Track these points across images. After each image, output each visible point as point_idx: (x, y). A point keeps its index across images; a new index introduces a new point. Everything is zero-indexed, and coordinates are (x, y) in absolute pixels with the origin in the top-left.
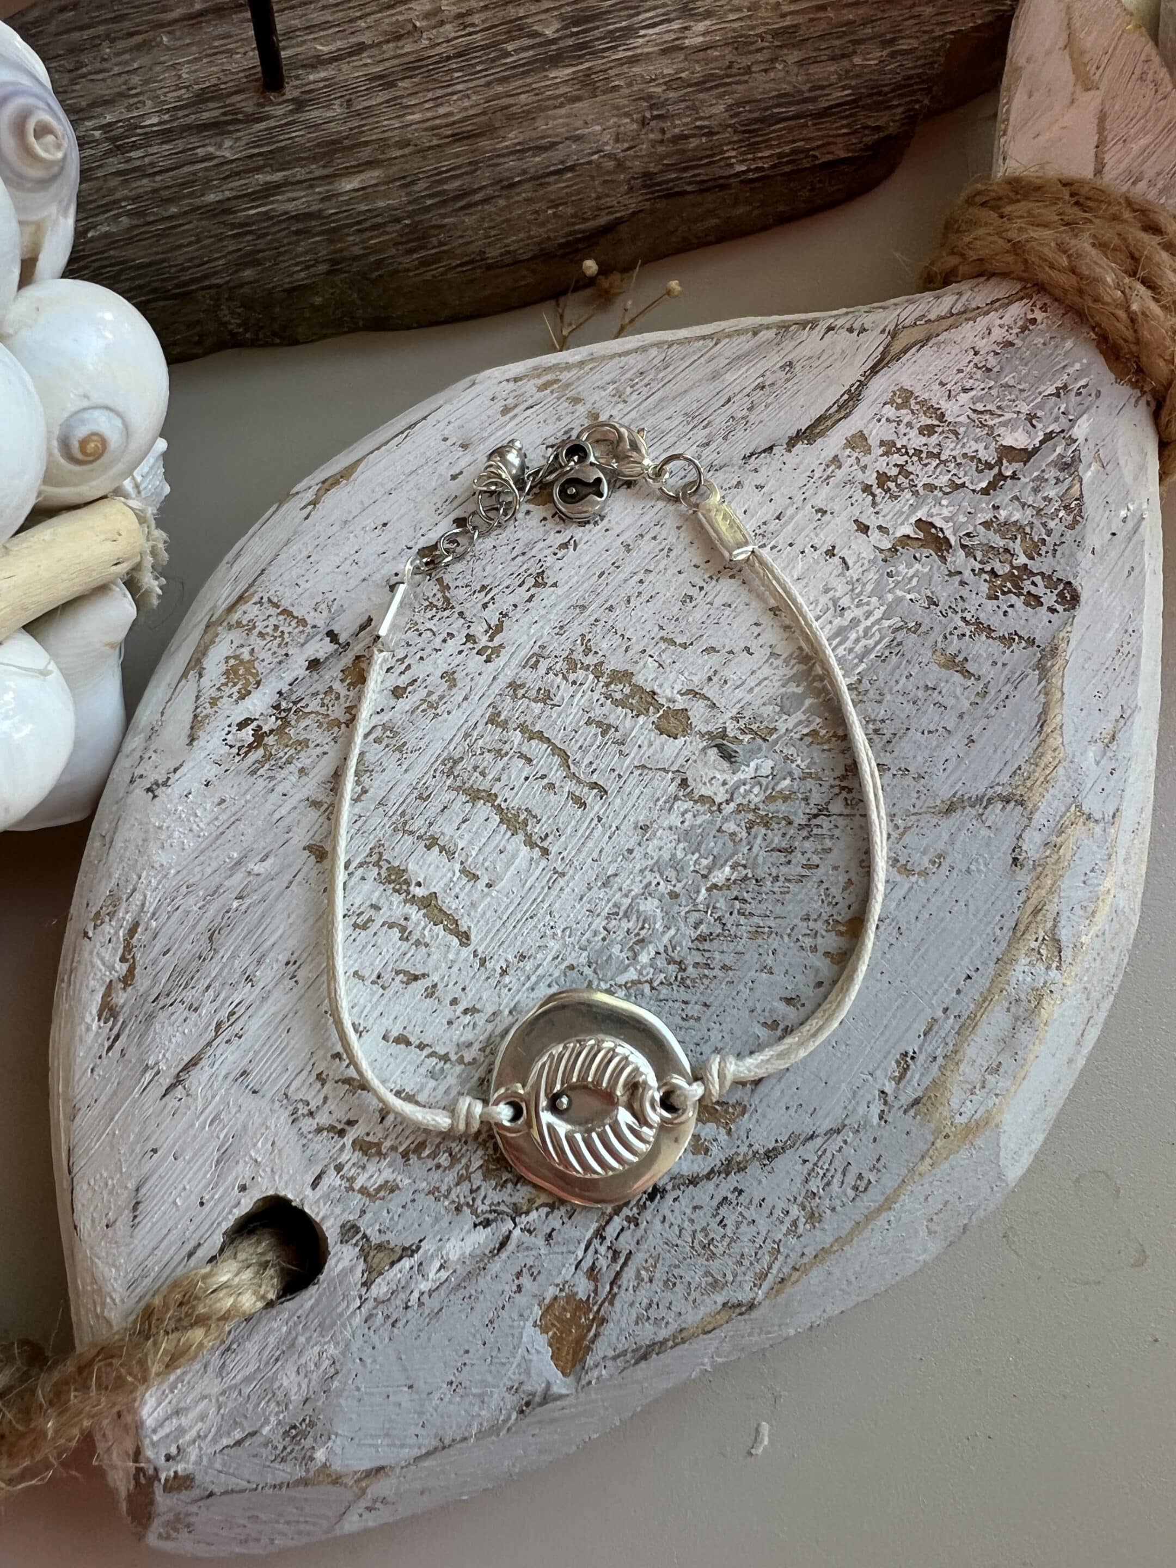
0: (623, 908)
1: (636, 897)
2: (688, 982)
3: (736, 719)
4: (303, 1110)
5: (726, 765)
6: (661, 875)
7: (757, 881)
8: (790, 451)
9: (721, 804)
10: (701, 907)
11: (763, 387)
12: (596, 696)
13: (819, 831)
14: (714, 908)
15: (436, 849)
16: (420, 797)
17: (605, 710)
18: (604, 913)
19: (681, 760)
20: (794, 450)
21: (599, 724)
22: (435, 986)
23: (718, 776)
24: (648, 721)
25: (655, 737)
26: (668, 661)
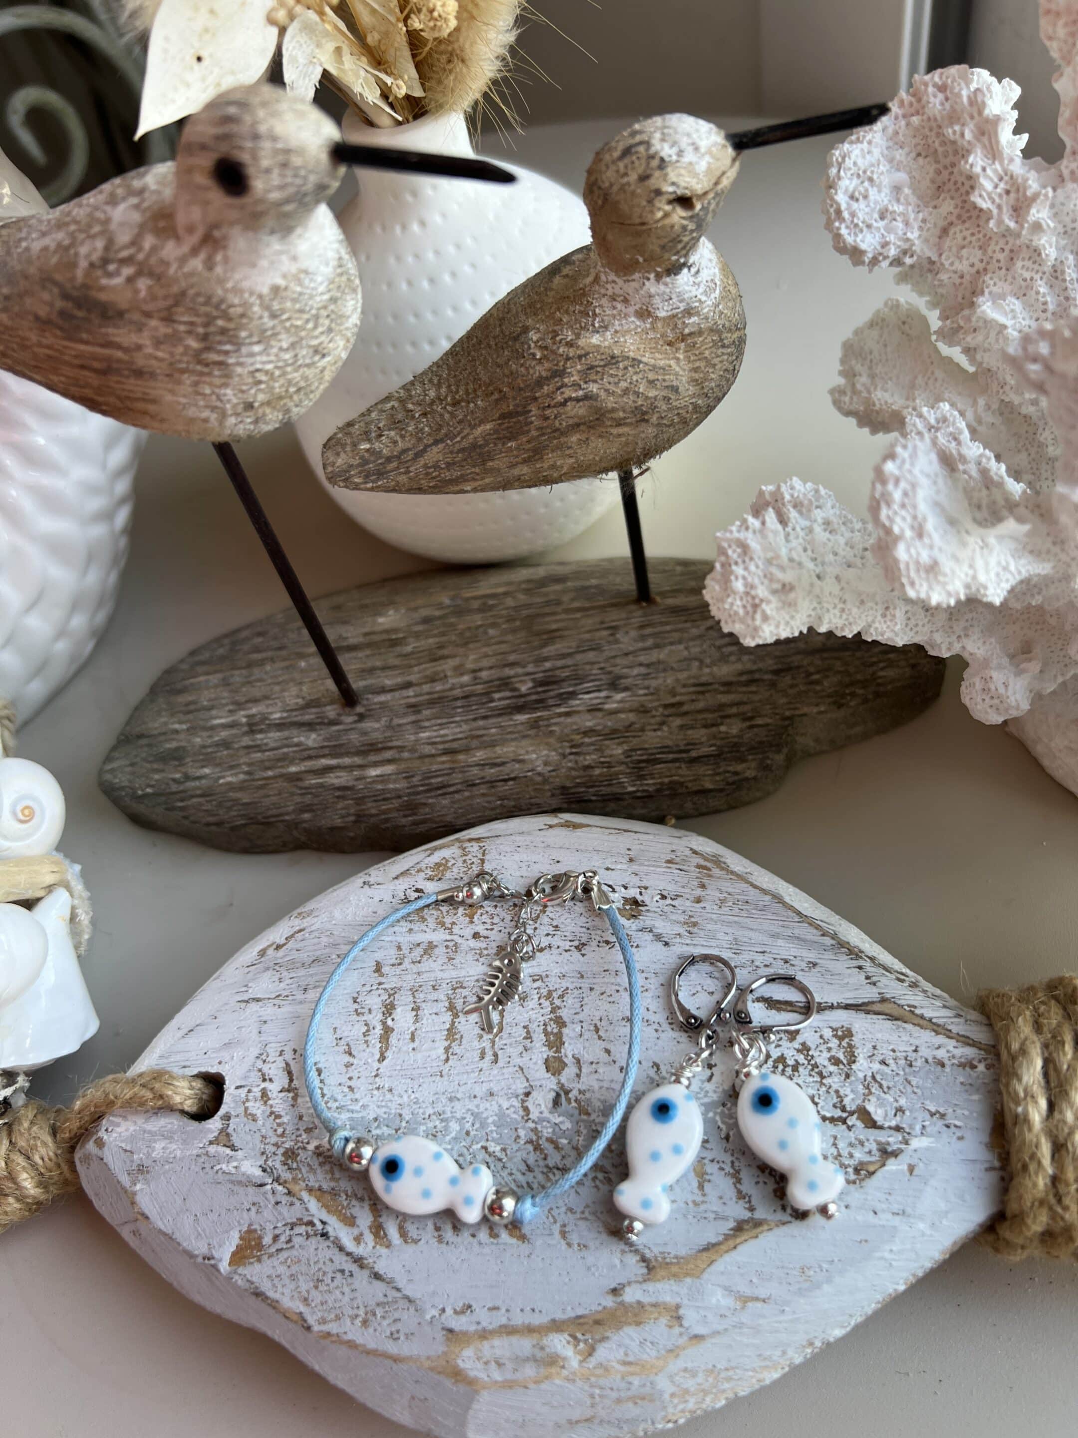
0: (445, 1116)
1: (455, 1117)
3: (580, 1092)
5: (550, 1105)
6: (473, 1120)
9: (530, 1119)
11: (787, 963)
12: (541, 1019)
15: (415, 1013)
16: (433, 987)
17: (537, 1029)
18: (436, 1110)
19: (538, 1084)
21: (528, 1032)
23: (543, 1107)
24: (545, 1053)
25: (541, 1062)
26: (586, 1037)
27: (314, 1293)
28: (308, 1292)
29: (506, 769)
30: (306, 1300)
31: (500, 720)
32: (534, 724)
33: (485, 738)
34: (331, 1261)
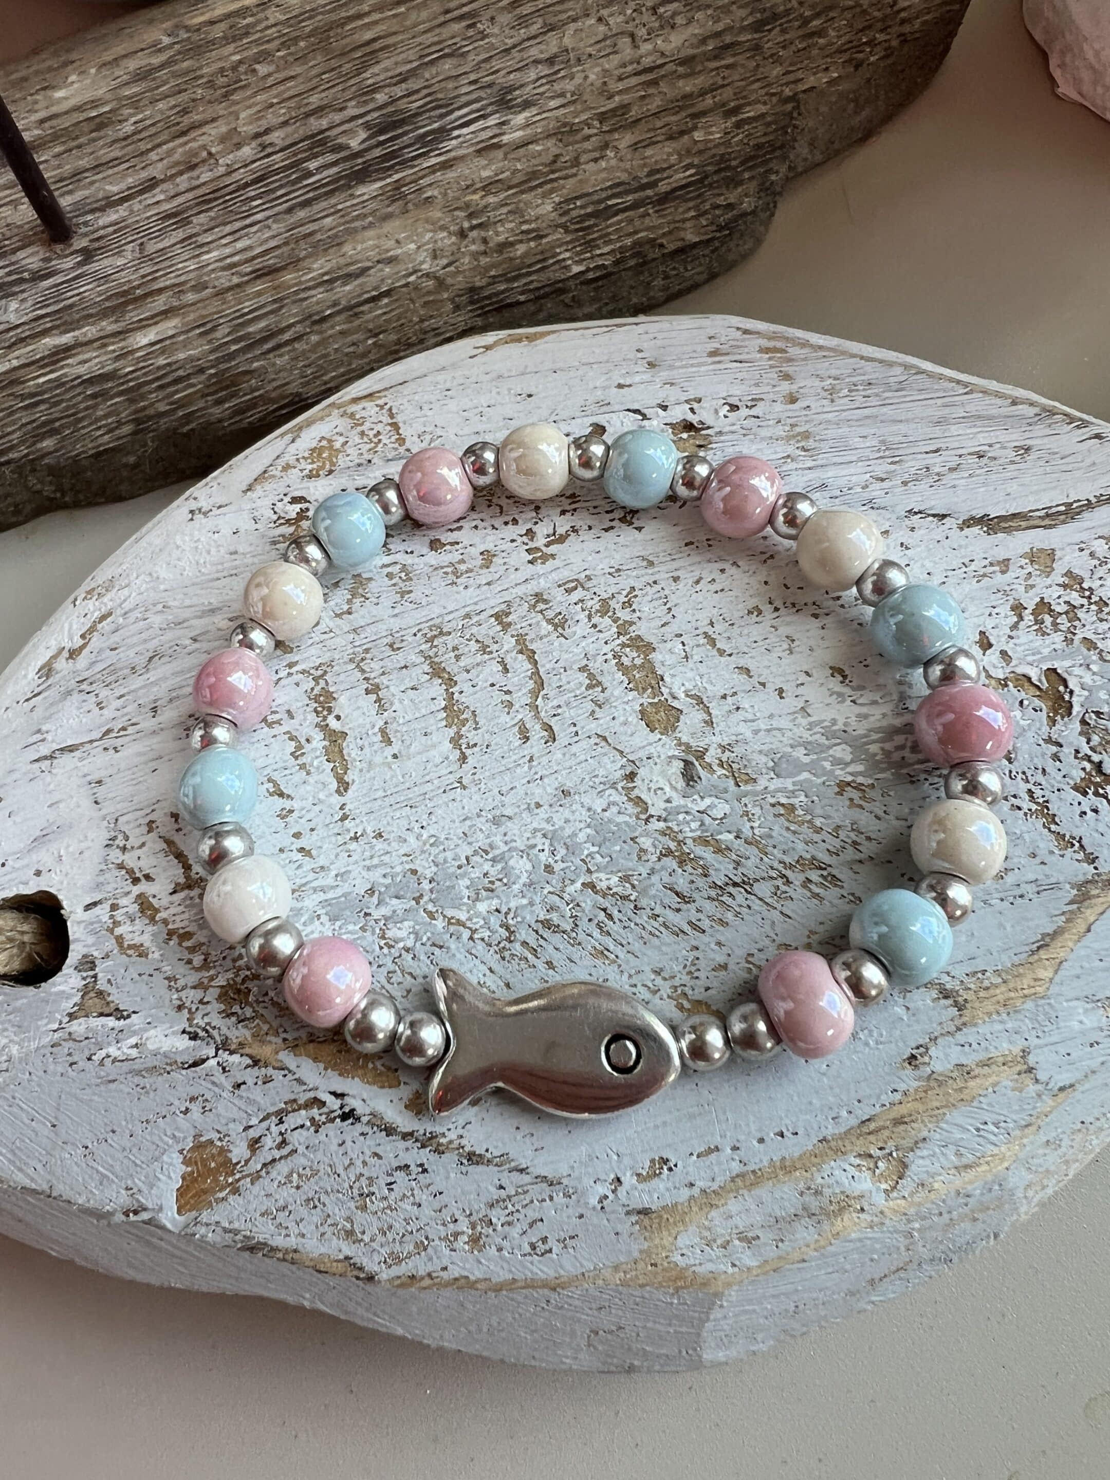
0: (497, 852)
1: (516, 849)
2: (507, 954)
3: (723, 748)
4: (120, 842)
5: (681, 784)
6: (551, 845)
7: (636, 906)
8: (962, 529)
9: (652, 816)
10: (567, 897)
11: (980, 457)
12: (606, 649)
13: (728, 900)
14: (578, 905)
15: (374, 697)
16: (391, 646)
17: (605, 667)
18: (476, 846)
19: (643, 754)
20: (966, 530)
21: (591, 676)
22: (293, 811)
23: (667, 789)
24: (638, 700)
25: (634, 719)
26: (697, 658)
27: (359, 1217)
28: (349, 1219)
29: (370, 280)
30: (350, 1234)
31: (333, 201)
32: (396, 194)
33: (319, 236)
34: (376, 1155)
